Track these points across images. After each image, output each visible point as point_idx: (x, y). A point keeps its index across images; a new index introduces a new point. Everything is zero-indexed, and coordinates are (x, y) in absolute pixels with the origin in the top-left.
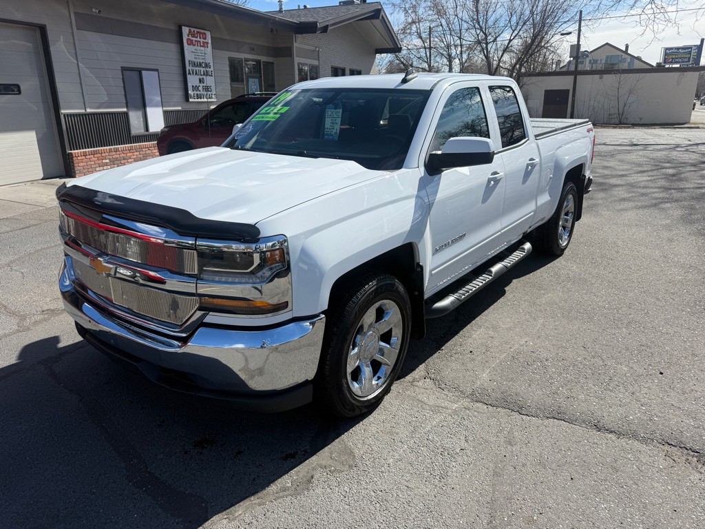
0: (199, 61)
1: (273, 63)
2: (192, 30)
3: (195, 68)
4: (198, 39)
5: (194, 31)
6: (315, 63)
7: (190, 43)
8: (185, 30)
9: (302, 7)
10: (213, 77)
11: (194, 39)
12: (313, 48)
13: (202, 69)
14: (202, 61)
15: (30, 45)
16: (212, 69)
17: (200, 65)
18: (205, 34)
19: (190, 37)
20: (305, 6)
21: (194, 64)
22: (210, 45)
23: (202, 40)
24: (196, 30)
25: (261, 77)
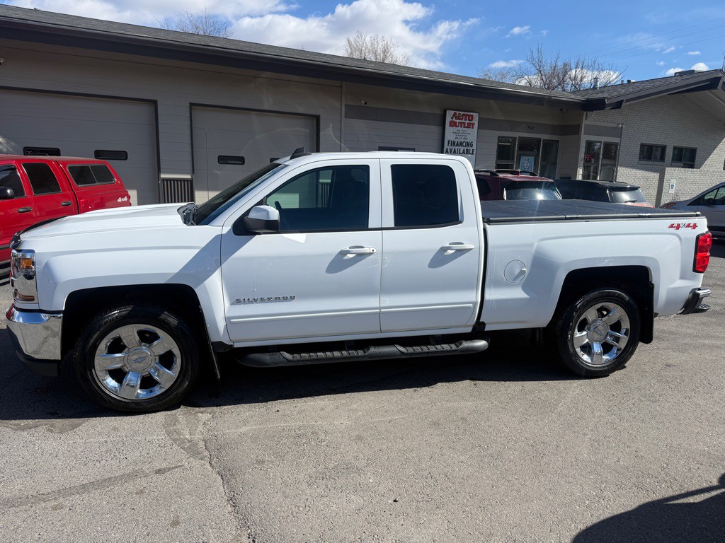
0: (459, 140)
1: (558, 141)
2: (458, 113)
3: (454, 148)
4: (463, 121)
5: (459, 114)
6: (615, 140)
7: (453, 124)
8: (449, 114)
9: (625, 82)
10: (474, 155)
11: (458, 121)
12: (615, 125)
13: (462, 148)
14: (463, 140)
15: (308, 131)
16: (474, 147)
17: (461, 144)
18: (472, 116)
19: (454, 119)
20: (629, 81)
21: (454, 143)
22: (476, 126)
23: (467, 122)
24: (461, 113)
25: (538, 155)
